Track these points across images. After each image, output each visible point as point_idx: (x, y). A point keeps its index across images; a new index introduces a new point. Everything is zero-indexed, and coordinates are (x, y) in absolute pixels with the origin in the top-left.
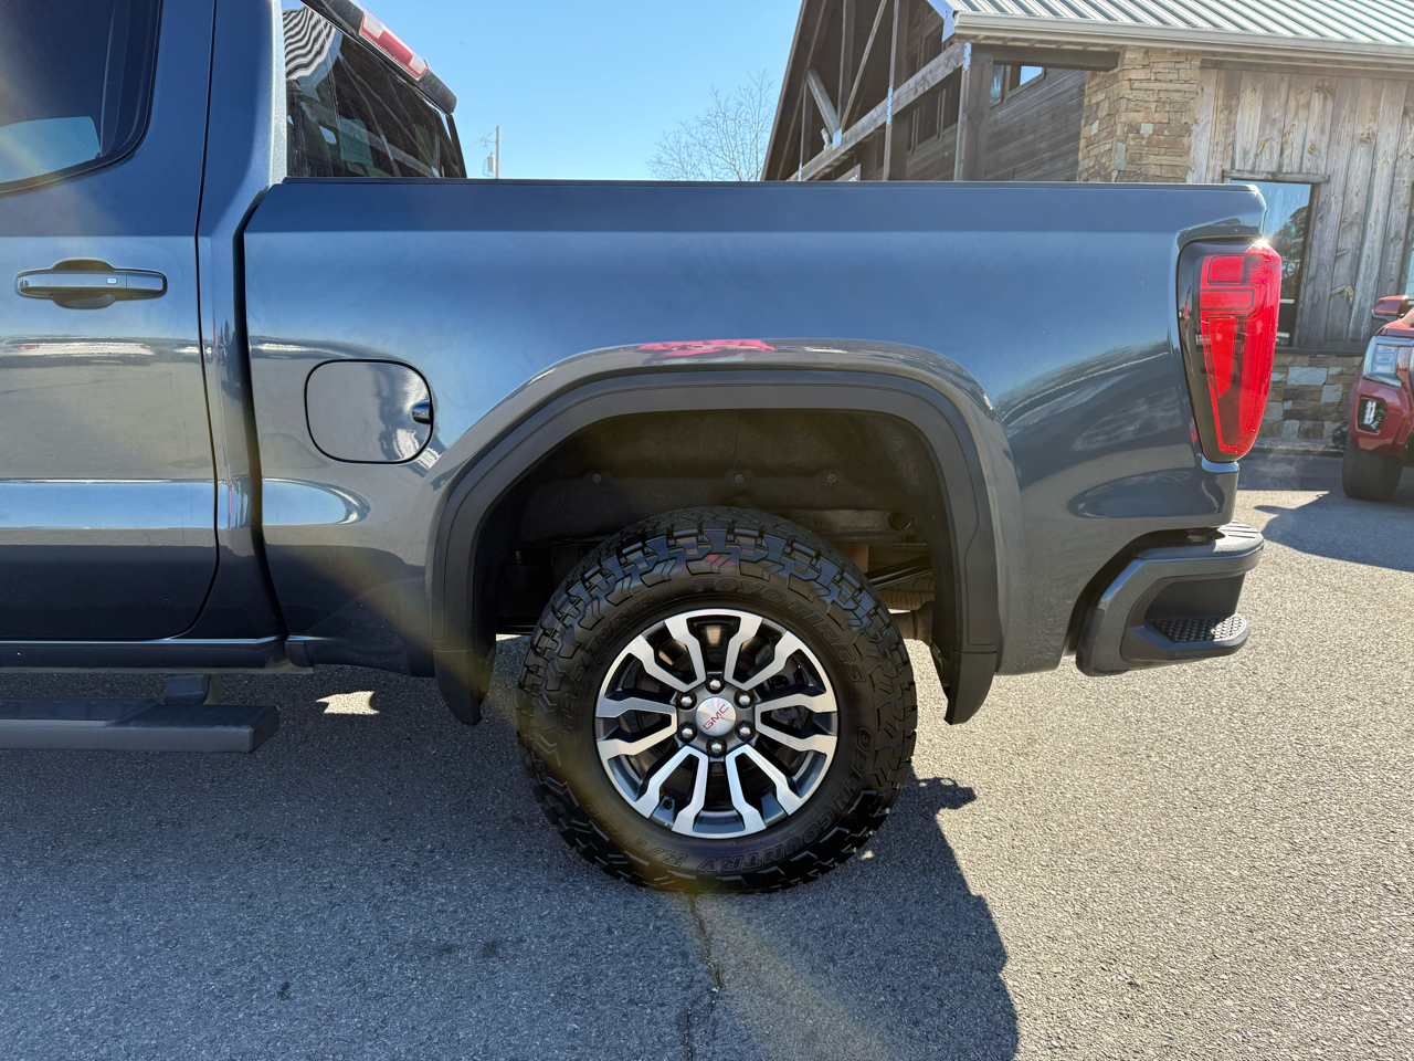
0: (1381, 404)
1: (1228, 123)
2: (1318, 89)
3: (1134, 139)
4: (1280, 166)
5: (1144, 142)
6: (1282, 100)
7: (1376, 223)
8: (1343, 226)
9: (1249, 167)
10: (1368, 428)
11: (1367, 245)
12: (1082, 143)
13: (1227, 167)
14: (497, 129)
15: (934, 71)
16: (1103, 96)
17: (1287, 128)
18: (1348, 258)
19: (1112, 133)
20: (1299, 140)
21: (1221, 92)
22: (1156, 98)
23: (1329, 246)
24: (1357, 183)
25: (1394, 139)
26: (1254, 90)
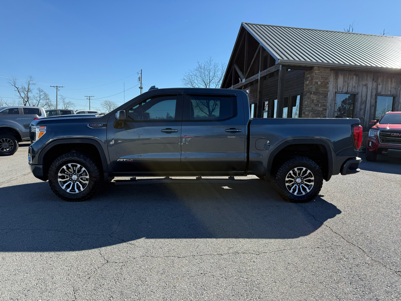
0: (372, 142)
1: (336, 82)
2: (355, 75)
3: (317, 85)
4: (348, 91)
5: (319, 86)
6: (347, 77)
7: (368, 103)
8: (362, 103)
9: (341, 91)
10: (370, 147)
11: (367, 107)
12: (305, 85)
13: (336, 91)
14: (141, 70)
15: (272, 69)
16: (309, 76)
17: (349, 83)
18: (363, 110)
19: (312, 84)
20: (351, 85)
21: (334, 75)
22: (321, 76)
23: (359, 108)
24: (364, 94)
25: (371, 85)
26: (341, 75)
